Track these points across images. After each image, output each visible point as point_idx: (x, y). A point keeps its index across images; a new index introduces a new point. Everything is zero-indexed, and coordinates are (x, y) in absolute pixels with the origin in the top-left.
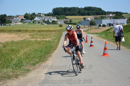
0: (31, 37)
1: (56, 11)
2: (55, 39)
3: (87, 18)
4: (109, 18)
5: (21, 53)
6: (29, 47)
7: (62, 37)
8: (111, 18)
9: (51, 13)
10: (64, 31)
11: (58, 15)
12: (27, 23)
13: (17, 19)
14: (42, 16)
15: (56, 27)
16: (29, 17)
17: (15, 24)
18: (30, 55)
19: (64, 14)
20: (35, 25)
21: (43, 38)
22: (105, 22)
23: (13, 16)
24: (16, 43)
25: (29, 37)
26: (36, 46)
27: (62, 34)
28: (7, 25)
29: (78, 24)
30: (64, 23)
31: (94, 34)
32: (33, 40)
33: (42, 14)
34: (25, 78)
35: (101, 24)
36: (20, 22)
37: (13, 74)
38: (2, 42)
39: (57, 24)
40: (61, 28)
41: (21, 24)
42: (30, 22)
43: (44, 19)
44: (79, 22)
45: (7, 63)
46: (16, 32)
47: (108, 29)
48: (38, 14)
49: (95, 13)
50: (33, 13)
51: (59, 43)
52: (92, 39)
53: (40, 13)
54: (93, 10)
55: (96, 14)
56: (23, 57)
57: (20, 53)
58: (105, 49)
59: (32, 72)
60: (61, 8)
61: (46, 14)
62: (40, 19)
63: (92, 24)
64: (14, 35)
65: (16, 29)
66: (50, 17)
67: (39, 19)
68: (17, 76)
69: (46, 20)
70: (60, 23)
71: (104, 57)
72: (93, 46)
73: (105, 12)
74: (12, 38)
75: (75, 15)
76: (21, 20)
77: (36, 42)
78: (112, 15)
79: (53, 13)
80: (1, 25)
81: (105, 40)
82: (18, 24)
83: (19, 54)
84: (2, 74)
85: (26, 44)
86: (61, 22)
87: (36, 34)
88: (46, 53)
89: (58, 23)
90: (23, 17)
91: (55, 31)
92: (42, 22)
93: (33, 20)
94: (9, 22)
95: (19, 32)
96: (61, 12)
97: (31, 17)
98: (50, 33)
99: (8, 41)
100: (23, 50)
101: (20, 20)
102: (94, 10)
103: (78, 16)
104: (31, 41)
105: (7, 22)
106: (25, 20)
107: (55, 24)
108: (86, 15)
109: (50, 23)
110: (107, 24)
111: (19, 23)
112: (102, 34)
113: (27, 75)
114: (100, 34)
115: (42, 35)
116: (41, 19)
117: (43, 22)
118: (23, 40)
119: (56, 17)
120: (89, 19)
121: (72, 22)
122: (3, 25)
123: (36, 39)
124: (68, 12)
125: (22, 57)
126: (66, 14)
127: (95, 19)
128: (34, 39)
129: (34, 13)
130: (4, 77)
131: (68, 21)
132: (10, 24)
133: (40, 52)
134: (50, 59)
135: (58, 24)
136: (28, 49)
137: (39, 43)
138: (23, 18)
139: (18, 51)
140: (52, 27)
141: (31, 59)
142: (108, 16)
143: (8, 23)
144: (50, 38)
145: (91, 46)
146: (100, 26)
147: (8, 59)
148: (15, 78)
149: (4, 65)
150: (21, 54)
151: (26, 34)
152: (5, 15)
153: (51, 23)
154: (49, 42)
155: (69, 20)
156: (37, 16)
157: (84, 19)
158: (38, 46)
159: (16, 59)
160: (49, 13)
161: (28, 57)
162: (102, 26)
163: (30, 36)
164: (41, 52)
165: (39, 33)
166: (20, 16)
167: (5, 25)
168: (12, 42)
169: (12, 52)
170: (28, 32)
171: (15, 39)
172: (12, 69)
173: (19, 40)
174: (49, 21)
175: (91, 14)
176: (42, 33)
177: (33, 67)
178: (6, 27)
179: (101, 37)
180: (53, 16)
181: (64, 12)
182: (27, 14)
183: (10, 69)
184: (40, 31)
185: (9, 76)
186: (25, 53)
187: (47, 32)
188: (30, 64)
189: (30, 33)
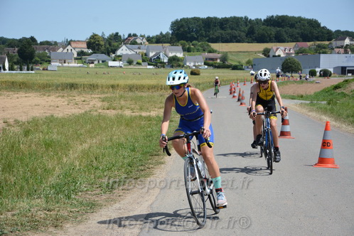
0: (106, 104)
1: (182, 29)
3: (275, 49)
4: (342, 50)
5: (73, 153)
6: (98, 135)
8: (346, 49)
9: (167, 34)
10: (203, 89)
11: (187, 41)
12: (96, 62)
13: (65, 51)
14: (141, 44)
16: (102, 46)
17: (59, 67)
18: (101, 160)
19: (205, 37)
21: (141, 109)
22: (328, 61)
23: (56, 43)
24: (62, 123)
25: (99, 104)
26: (120, 134)
28: (38, 69)
29: (248, 68)
30: (205, 64)
31: (293, 98)
32: (111, 113)
33: (141, 36)
34: (81, 227)
35: (318, 70)
36: (76, 59)
37: (47, 214)
38: (20, 119)
39: (183, 66)
40: (195, 80)
41: (79, 65)
42: (103, 61)
43: (145, 51)
44: (248, 62)
45: (31, 183)
46: (63, 90)
47: (336, 83)
48: (130, 35)
49: (298, 34)
50: (114, 33)
53: (135, 35)
54: (292, 26)
55: (300, 39)
56: (80, 165)
57: (71, 152)
58: (325, 144)
59: (103, 211)
60: (196, 19)
61: (153, 38)
62: (133, 52)
63: (289, 67)
64: (57, 99)
65: (63, 80)
66: (164, 45)
67: (129, 52)
68: (57, 223)
69: (151, 54)
70: (192, 64)
71: (321, 169)
72: (290, 135)
73: (329, 32)
74: (50, 106)
75: (238, 41)
76: (78, 54)
77: (120, 119)
78: (351, 40)
79: (172, 34)
80: (21, 70)
81: (326, 118)
82: (70, 65)
84: (14, 215)
85: (89, 126)
86: (195, 62)
87: (121, 97)
88: (147, 153)
89: (188, 64)
90: (85, 46)
92: (140, 61)
93: (113, 55)
94: (43, 60)
95: (71, 89)
96: (197, 32)
97: (108, 46)
98: (161, 93)
99: (38, 115)
100: (81, 144)
101: (76, 56)
102: (296, 25)
103: (248, 42)
104: (104, 118)
105: (37, 59)
106: (92, 53)
107: (179, 66)
108: (270, 41)
109: (163, 65)
110: (334, 68)
112: (318, 100)
113: (89, 219)
114: (311, 100)
115: (137, 99)
116: (138, 51)
117: (144, 61)
118: (81, 114)
119: (180, 47)
120: (280, 53)
121: (229, 62)
122: (26, 68)
123: (120, 112)
124: (218, 32)
125: (76, 166)
126: (210, 38)
127: (300, 52)
128: (113, 112)
129: (117, 33)
130: (22, 224)
131: (216, 59)
132: (45, 65)
133: (130, 149)
134: (157, 171)
135: (186, 68)
136: (94, 141)
137: (127, 125)
139: (66, 147)
141: (103, 171)
142: (339, 43)
143: (41, 64)
145: (283, 134)
146: (313, 73)
147: (34, 171)
148: (51, 229)
149: (22, 188)
150: (74, 156)
151: (93, 96)
152: (33, 39)
153: (165, 63)
154: (160, 119)
155: (219, 55)
156: (125, 42)
157: (266, 52)
158: (126, 132)
159: (57, 171)
160: (161, 33)
161: (95, 165)
162: (318, 74)
163: (103, 101)
164: (133, 150)
165: (130, 94)
166: (74, 41)
167: (32, 70)
168: (50, 120)
169: (47, 149)
170: (97, 91)
171: (58, 112)
172: (43, 200)
173: (70, 114)
174: (160, 58)
175: (287, 38)
176: (138, 94)
177: (108, 195)
178: (36, 73)
179: (315, 108)
180: (173, 43)
181: (205, 31)
182: (96, 35)
183: (40, 202)
184: (133, 86)
185: (35, 222)
186: (85, 154)
187: (152, 92)
188: (97, 186)
189: (104, 93)
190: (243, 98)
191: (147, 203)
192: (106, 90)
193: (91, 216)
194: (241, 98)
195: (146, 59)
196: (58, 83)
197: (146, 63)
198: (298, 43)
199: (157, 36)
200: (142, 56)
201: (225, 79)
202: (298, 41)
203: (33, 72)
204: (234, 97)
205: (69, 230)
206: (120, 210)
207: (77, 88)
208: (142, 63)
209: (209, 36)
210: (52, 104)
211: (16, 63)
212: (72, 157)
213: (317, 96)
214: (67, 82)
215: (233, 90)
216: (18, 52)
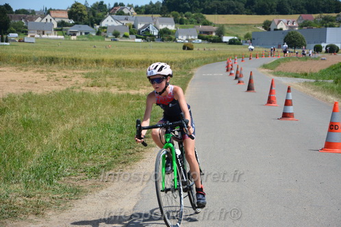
0: (90, 81)
3: (276, 21)
5: (55, 134)
6: (81, 114)
7: (189, 85)
9: (158, 3)
10: (197, 66)
11: (179, 12)
12: (78, 34)
13: (44, 21)
14: (129, 14)
15: (170, 50)
16: (85, 16)
17: (37, 38)
18: (85, 142)
19: (200, 8)
20: (103, 43)
21: (129, 86)
22: (336, 36)
23: (33, 12)
24: (41, 101)
25: (82, 81)
26: (106, 114)
27: (192, 75)
29: (246, 42)
30: (199, 38)
31: (296, 76)
32: (96, 91)
33: (129, 6)
34: (65, 215)
35: (324, 45)
36: (56, 30)
37: (27, 201)
39: (175, 40)
40: (187, 55)
41: (59, 37)
42: (86, 33)
43: (133, 23)
44: (247, 36)
45: (8, 166)
46: (42, 64)
48: (116, 5)
49: (303, 5)
52: (290, 94)
53: (122, 5)
55: (306, 11)
56: (62, 147)
57: (52, 133)
58: (333, 127)
59: (89, 198)
61: (142, 8)
62: (119, 24)
63: (293, 41)
64: (36, 75)
65: (43, 53)
66: (154, 16)
67: (115, 24)
68: (38, 210)
69: (140, 26)
70: (185, 38)
71: (328, 154)
72: (293, 117)
74: (28, 82)
75: (236, 13)
76: (59, 25)
77: (106, 97)
79: (163, 3)
81: (332, 99)
82: (50, 36)
83: (47, 136)
85: (71, 105)
86: (188, 36)
87: (107, 73)
89: (180, 38)
90: (66, 15)
92: (128, 33)
93: (98, 27)
94: (20, 31)
96: (190, 2)
97: (92, 16)
99: (14, 92)
100: (63, 125)
101: (55, 26)
103: (247, 14)
104: (89, 96)
105: (13, 29)
106: (71, 25)
107: (170, 39)
108: (271, 13)
109: (152, 38)
112: (324, 79)
113: (73, 206)
114: (317, 78)
115: (124, 76)
116: (125, 22)
117: (131, 33)
118: (63, 92)
119: (172, 19)
120: (282, 26)
123: (105, 89)
124: (214, 2)
125: (58, 148)
126: (205, 9)
127: (304, 25)
128: (98, 90)
129: (102, 2)
131: (212, 33)
132: (22, 36)
133: (118, 131)
134: (147, 155)
136: (78, 121)
137: (114, 104)
138: (65, 17)
139: (47, 127)
141: (88, 154)
145: (285, 115)
146: (318, 49)
147: (11, 154)
148: (32, 217)
150: (56, 136)
151: (75, 71)
152: (7, 7)
153: (155, 36)
155: (215, 28)
156: (111, 11)
157: (267, 26)
158: (112, 111)
159: (37, 153)
160: (151, 3)
161: (78, 147)
162: (324, 50)
163: (86, 77)
164: (121, 132)
165: (117, 70)
166: (54, 10)
167: (7, 42)
168: (28, 98)
169: (26, 130)
170: (79, 66)
171: (36, 89)
172: (23, 185)
173: (51, 91)
174: (149, 31)
175: (290, 10)
176: (126, 70)
177: (93, 181)
178: (10, 45)
179: (320, 87)
180: (164, 14)
182: (79, 4)
183: (19, 187)
184: (120, 61)
185: (14, 209)
186: (68, 135)
187: (141, 68)
188: (82, 170)
189: (87, 68)
190: (241, 76)
191: (137, 189)
192: (90, 65)
193: (75, 203)
194: (239, 75)
195: (133, 31)
196: (37, 57)
197: (134, 36)
198: (302, 15)
199: (146, 5)
200: (130, 28)
201: (221, 54)
202: (302, 13)
203: (8, 44)
204: (231, 74)
205: (52, 218)
206: (107, 196)
207: (58, 62)
208: (130, 36)
209: (203, 7)
210: (30, 80)
212: (53, 138)
213: (323, 74)
214: (46, 55)
215: (230, 67)
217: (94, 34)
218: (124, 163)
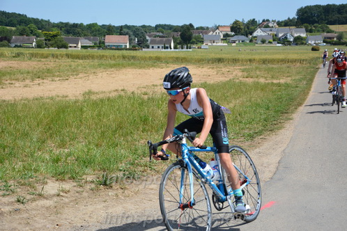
0: (246, 74)
1: (306, 15)
2: (300, 80)
6: (240, 97)
7: (316, 76)
9: (294, 18)
11: (310, 24)
12: (237, 42)
13: (214, 34)
14: (273, 27)
15: (302, 51)
16: (242, 30)
17: (210, 45)
18: (243, 116)
19: (325, 20)
20: (254, 48)
21: (273, 77)
23: (208, 28)
24: (213, 88)
25: (240, 74)
26: (257, 96)
28: (195, 48)
30: (324, 42)
32: (250, 81)
33: (273, 21)
36: (222, 40)
39: (306, 44)
40: (316, 54)
41: (224, 44)
43: (275, 33)
46: (213, 63)
48: (264, 21)
50: (252, 19)
51: (310, 90)
53: (268, 20)
60: (318, 7)
61: (282, 22)
62: (266, 34)
64: (209, 70)
65: (213, 56)
66: (291, 27)
67: (263, 34)
69: (280, 35)
70: (313, 42)
76: (224, 36)
77: (256, 85)
79: (298, 19)
80: (182, 48)
85: (233, 91)
86: (315, 40)
87: (257, 68)
88: (278, 111)
89: (309, 42)
90: (229, 30)
91: (301, 61)
92: (271, 40)
93: (251, 36)
94: (198, 41)
95: (218, 62)
96: (318, 16)
97: (247, 29)
98: (288, 65)
100: (228, 104)
101: (222, 37)
104: (245, 85)
105: (194, 40)
106: (232, 36)
107: (302, 44)
109: (289, 43)
111: (220, 44)
115: (269, 70)
116: (270, 33)
117: (274, 40)
118: (227, 82)
119: (304, 29)
121: (344, 40)
122: (186, 47)
123: (256, 80)
124: (336, 16)
126: (328, 21)
128: (251, 80)
129: (254, 19)
131: (333, 38)
132: (199, 45)
133: (265, 108)
134: (287, 125)
135: (308, 45)
136: (238, 102)
137: (262, 90)
140: (294, 52)
141: (246, 124)
143: (196, 44)
144: (288, 77)
151: (235, 67)
152: (191, 25)
153: (291, 42)
154: (287, 86)
155: (336, 35)
156: (260, 26)
158: (261, 95)
160: (289, 19)
163: (243, 71)
164: (268, 109)
165: (264, 66)
166: (221, 26)
167: (190, 48)
170: (238, 64)
171: (210, 80)
173: (219, 81)
174: (287, 38)
176: (270, 66)
177: (249, 142)
178: (193, 51)
180: (298, 26)
181: (325, 15)
182: (238, 21)
184: (266, 60)
186: (232, 111)
187: (281, 65)
188: (242, 135)
189: (243, 65)
191: (280, 149)
195: (276, 39)
196: (209, 58)
197: (276, 42)
199: (285, 20)
200: (273, 36)
203: (191, 50)
207: (223, 62)
208: (273, 42)
209: (328, 19)
210: (205, 74)
211: (179, 44)
214: (216, 57)
216: (181, 35)
217: (248, 42)
218: (271, 130)
